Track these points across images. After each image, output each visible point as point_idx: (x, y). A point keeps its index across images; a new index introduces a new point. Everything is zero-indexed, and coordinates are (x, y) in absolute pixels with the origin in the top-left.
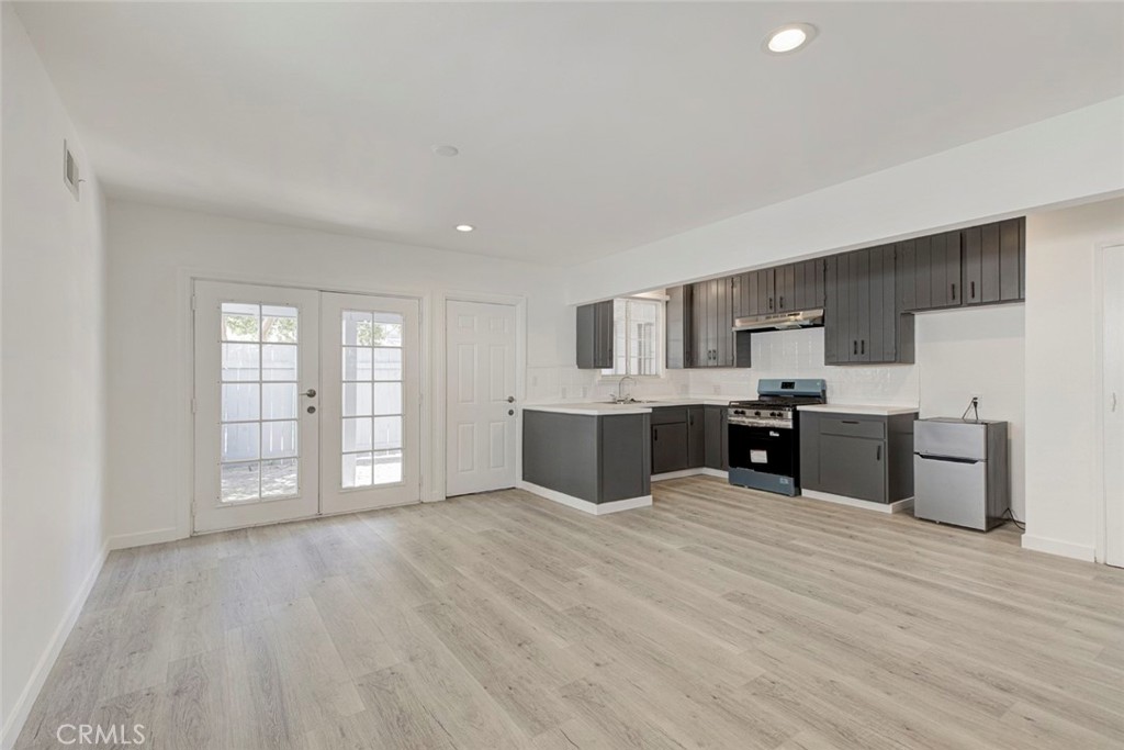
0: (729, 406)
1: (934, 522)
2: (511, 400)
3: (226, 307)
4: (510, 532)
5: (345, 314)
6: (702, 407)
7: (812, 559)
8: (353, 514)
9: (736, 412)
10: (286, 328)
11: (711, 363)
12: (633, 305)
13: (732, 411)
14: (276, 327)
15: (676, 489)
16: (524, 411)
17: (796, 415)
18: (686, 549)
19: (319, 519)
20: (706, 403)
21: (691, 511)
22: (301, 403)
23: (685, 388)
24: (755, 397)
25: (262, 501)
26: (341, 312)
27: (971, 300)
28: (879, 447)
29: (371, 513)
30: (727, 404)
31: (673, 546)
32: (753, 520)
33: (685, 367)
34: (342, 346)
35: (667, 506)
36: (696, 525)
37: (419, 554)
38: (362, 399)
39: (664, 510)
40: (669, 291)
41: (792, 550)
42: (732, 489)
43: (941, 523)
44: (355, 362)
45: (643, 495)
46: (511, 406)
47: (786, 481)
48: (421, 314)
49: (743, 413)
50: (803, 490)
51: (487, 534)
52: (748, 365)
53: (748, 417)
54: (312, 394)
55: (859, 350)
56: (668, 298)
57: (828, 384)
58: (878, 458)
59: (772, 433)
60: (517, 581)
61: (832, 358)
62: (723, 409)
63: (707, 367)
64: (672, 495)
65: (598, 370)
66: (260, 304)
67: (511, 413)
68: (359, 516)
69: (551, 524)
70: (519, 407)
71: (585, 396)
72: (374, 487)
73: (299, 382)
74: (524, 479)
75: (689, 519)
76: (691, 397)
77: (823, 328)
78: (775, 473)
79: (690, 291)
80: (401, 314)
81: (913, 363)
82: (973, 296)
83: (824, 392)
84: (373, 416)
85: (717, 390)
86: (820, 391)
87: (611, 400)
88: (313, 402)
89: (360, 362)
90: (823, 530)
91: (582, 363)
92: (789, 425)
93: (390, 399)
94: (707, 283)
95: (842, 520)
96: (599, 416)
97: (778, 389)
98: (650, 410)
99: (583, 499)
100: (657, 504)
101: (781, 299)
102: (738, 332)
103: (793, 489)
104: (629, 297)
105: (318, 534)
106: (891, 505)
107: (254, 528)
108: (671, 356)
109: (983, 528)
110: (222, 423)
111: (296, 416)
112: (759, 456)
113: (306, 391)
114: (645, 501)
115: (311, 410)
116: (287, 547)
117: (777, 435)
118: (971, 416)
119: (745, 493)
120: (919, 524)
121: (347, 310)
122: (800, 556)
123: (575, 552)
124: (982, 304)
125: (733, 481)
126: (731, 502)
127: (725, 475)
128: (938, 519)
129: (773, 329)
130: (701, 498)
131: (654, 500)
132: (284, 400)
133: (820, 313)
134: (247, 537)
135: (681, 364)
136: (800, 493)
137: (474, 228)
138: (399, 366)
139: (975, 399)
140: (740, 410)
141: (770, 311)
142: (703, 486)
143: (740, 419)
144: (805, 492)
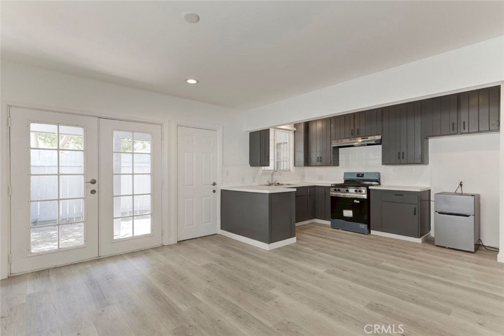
0: (331, 187)
1: (445, 247)
2: (214, 184)
3: (34, 127)
4: (221, 264)
5: (115, 133)
6: (315, 187)
7: (399, 275)
8: (121, 255)
9: (335, 190)
10: (77, 143)
11: (318, 164)
12: (278, 132)
13: (332, 189)
14: (71, 142)
15: (305, 232)
16: (222, 190)
17: (369, 191)
18: (328, 272)
19: (99, 260)
20: (316, 185)
21: (319, 246)
22: (86, 187)
23: (303, 177)
24: (342, 182)
25: (60, 251)
26: (113, 132)
27: (463, 131)
28: (415, 208)
29: (133, 254)
30: (330, 185)
31: (320, 270)
32: (353, 250)
33: (305, 166)
34: (113, 152)
35: (305, 243)
36: (326, 255)
37: (166, 283)
38: (125, 185)
39: (304, 245)
40: (296, 125)
41: (387, 270)
42: (334, 231)
43: (449, 248)
44: (120, 163)
45: (292, 237)
46: (214, 188)
47: (363, 226)
48: (162, 134)
49: (339, 190)
50: (371, 231)
51: (207, 267)
52: (338, 165)
53: (342, 192)
54: (93, 182)
55: (401, 157)
56: (295, 129)
57: (381, 175)
58: (415, 214)
59: (355, 201)
60: (235, 302)
61: (386, 161)
62: (327, 188)
63: (316, 166)
64: (304, 236)
65: (260, 167)
66: (58, 125)
67: (214, 191)
68: (126, 257)
69: (245, 258)
70: (219, 188)
71: (253, 182)
72: (134, 238)
73: (85, 175)
74: (221, 229)
75: (319, 250)
76: (306, 181)
77: (381, 146)
78: (357, 222)
79: (307, 125)
80: (150, 133)
81: (428, 164)
82: (464, 129)
83: (380, 179)
84: (133, 195)
85: (320, 178)
86: (378, 178)
87: (267, 184)
88: (94, 187)
89: (124, 162)
90: (393, 255)
91: (253, 163)
92: (365, 196)
93: (144, 184)
94: (316, 121)
95: (400, 248)
96: (270, 194)
97: (355, 177)
98: (295, 190)
99: (261, 241)
100: (299, 242)
101: (358, 130)
102: (333, 147)
103: (367, 230)
104: (275, 128)
105: (98, 272)
106: (421, 239)
107: (54, 268)
108: (296, 160)
109: (473, 251)
110: (31, 201)
111: (83, 196)
112: (348, 213)
113: (89, 180)
114: (292, 241)
115: (93, 192)
116: (77, 282)
117: (359, 202)
118: (459, 191)
119: (340, 233)
120: (439, 249)
121: (116, 130)
122: (393, 274)
123: (265, 278)
124: (469, 133)
125: (333, 226)
126: (338, 239)
127: (328, 223)
128: (447, 246)
129: (353, 146)
130: (320, 237)
131: (297, 239)
132: (75, 186)
133: (378, 137)
134: (49, 276)
135: (302, 163)
136: (370, 232)
137: (198, 81)
138: (149, 165)
139: (461, 182)
140: (337, 189)
141: (351, 136)
142: (318, 229)
143: (337, 193)
144: (373, 232)
